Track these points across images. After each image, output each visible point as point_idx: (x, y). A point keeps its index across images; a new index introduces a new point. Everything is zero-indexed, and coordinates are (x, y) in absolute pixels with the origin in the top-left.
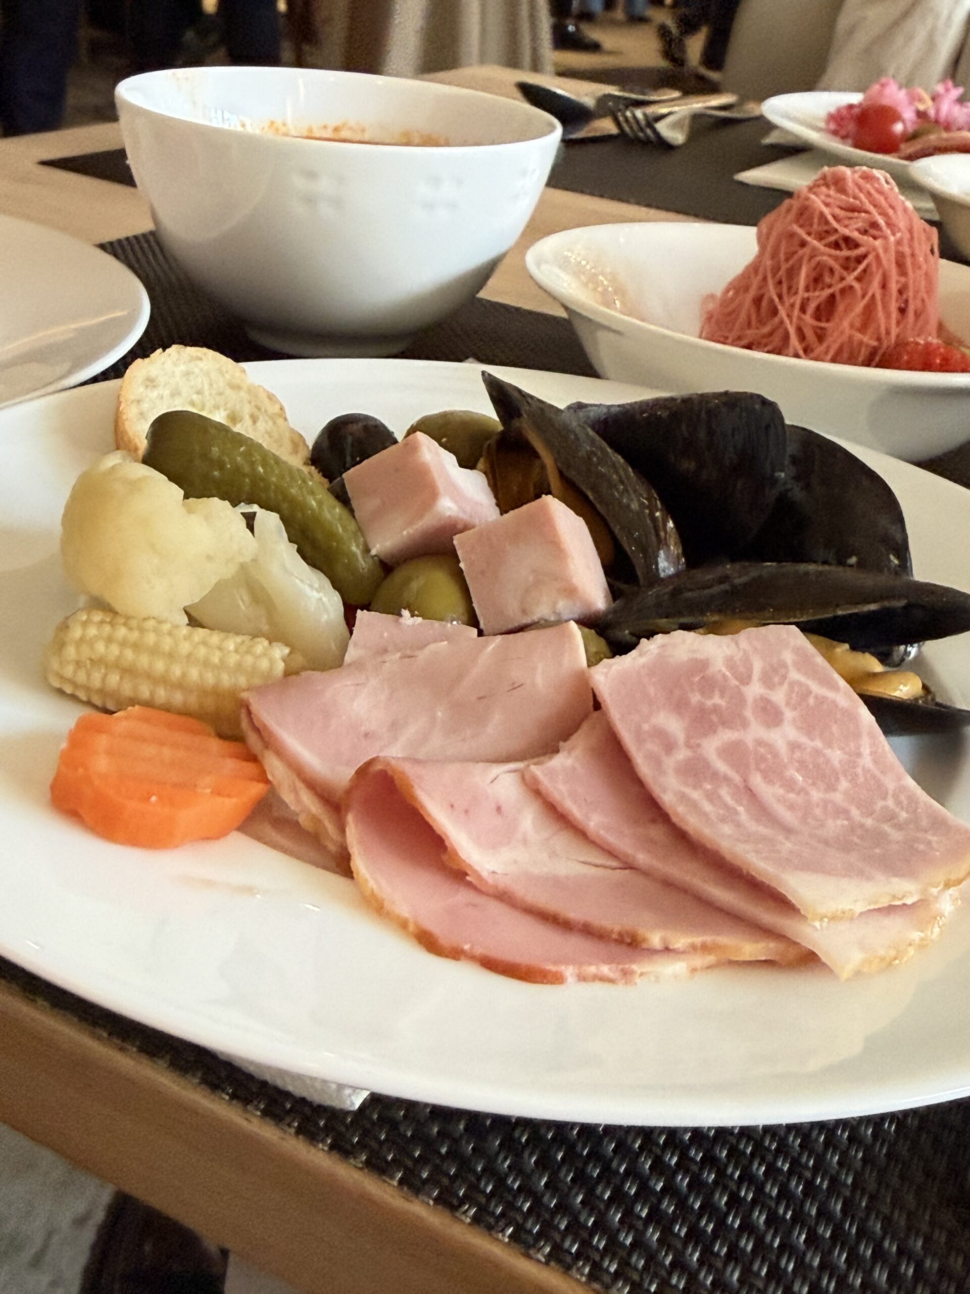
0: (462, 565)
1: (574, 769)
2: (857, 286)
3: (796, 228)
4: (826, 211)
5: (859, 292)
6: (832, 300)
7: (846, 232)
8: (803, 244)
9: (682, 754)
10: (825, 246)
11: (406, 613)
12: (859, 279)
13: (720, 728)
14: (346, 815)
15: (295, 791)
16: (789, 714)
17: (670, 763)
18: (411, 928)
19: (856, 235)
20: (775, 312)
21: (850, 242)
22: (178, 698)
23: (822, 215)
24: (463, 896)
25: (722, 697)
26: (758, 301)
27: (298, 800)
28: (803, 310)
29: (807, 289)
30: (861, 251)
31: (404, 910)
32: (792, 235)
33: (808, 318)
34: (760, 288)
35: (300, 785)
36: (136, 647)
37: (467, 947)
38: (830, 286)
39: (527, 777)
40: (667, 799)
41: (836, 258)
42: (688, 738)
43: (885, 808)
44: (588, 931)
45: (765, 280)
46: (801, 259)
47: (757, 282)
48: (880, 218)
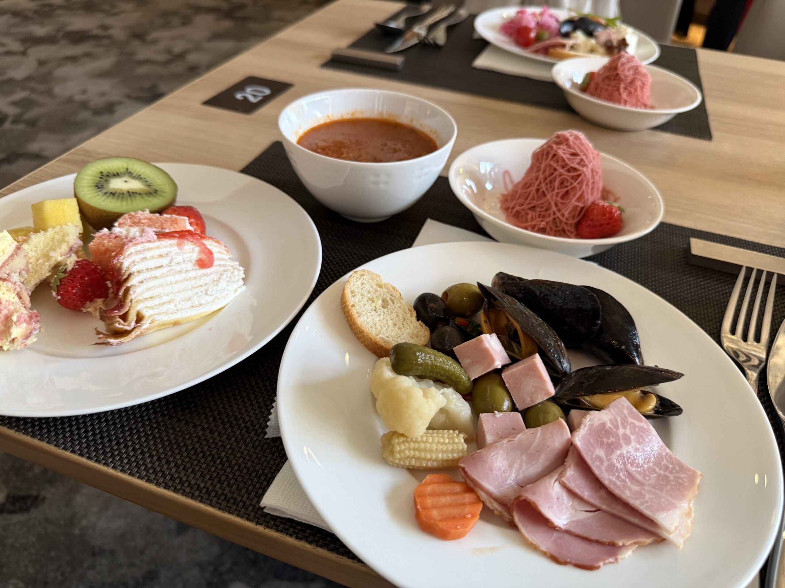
0: (507, 385)
1: (574, 474)
2: (578, 186)
3: (552, 163)
4: (564, 156)
5: (578, 188)
6: (567, 192)
7: (572, 165)
8: (555, 169)
9: (606, 464)
10: (565, 171)
11: (496, 412)
12: (578, 184)
13: (615, 450)
14: (513, 512)
15: (492, 503)
16: (632, 437)
17: (603, 468)
18: (549, 555)
19: (577, 166)
20: (544, 195)
21: (575, 169)
22: (435, 464)
23: (562, 157)
24: (556, 535)
25: (613, 437)
26: (538, 190)
27: (493, 506)
28: (557, 196)
29: (558, 189)
30: (579, 173)
31: (543, 548)
32: (550, 166)
33: (559, 199)
34: (538, 185)
35: (492, 501)
36: (418, 449)
37: (568, 560)
38: (567, 187)
39: (561, 482)
40: (606, 483)
41: (568, 176)
42: (607, 457)
43: (664, 464)
44: (598, 542)
45: (540, 183)
46: (556, 177)
47: (537, 183)
48: (584, 157)
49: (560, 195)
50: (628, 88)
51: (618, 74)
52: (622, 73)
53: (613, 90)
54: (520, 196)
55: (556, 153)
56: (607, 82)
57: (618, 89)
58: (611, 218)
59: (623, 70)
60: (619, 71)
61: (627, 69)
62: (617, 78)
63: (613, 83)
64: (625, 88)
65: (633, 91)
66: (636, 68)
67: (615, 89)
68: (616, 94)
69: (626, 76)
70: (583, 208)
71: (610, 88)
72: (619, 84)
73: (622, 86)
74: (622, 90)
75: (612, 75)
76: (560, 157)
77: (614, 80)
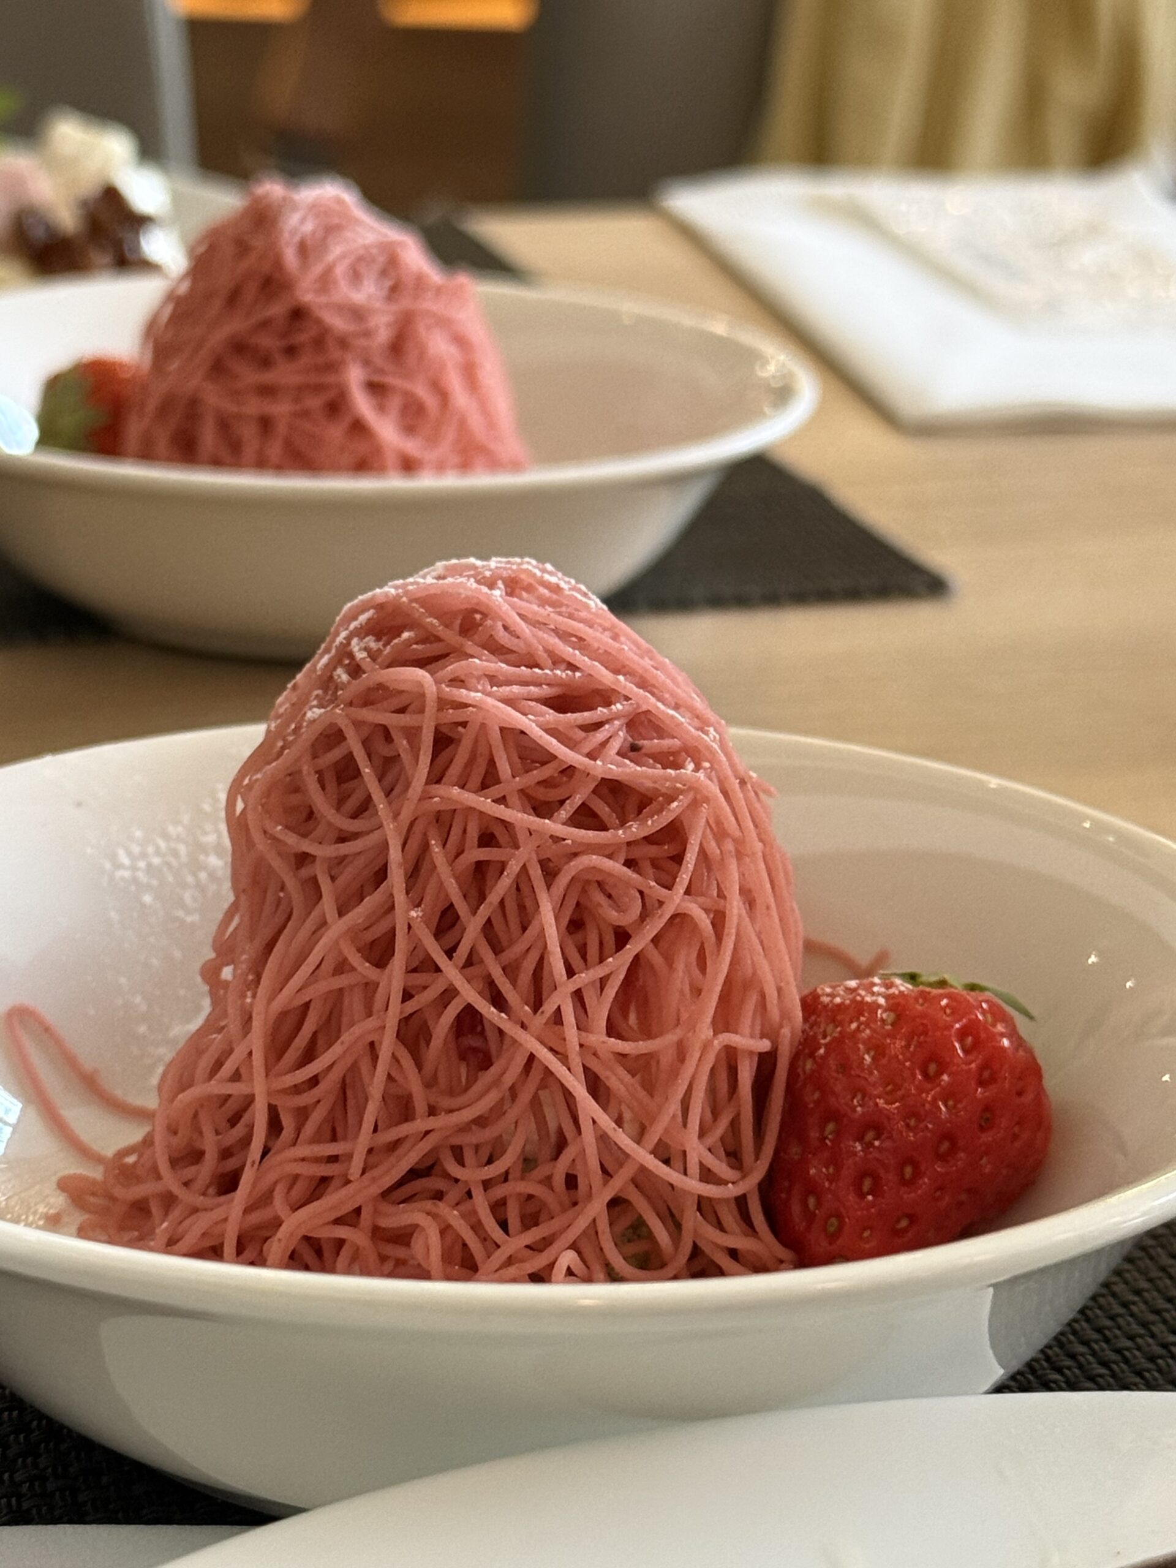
3: (447, 795)
6: (639, 974)
10: (569, 825)
29: (569, 965)
33: (604, 1040)
45: (425, 966)
46: (522, 885)
47: (395, 975)
48: (649, 702)
49: (601, 1010)
50: (390, 380)
51: (299, 314)
52: (323, 299)
53: (305, 414)
54: (275, 1125)
55: (451, 715)
56: (249, 375)
57: (337, 406)
58: (987, 1075)
59: (325, 281)
60: (306, 294)
61: (340, 270)
62: (302, 337)
63: (286, 374)
64: (376, 388)
65: (422, 391)
66: (382, 260)
67: (315, 403)
68: (335, 433)
69: (357, 314)
70: (766, 1062)
71: (281, 409)
72: (332, 367)
73: (354, 376)
74: (362, 404)
75: (265, 324)
76: (495, 736)
77: (291, 351)
